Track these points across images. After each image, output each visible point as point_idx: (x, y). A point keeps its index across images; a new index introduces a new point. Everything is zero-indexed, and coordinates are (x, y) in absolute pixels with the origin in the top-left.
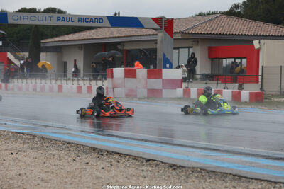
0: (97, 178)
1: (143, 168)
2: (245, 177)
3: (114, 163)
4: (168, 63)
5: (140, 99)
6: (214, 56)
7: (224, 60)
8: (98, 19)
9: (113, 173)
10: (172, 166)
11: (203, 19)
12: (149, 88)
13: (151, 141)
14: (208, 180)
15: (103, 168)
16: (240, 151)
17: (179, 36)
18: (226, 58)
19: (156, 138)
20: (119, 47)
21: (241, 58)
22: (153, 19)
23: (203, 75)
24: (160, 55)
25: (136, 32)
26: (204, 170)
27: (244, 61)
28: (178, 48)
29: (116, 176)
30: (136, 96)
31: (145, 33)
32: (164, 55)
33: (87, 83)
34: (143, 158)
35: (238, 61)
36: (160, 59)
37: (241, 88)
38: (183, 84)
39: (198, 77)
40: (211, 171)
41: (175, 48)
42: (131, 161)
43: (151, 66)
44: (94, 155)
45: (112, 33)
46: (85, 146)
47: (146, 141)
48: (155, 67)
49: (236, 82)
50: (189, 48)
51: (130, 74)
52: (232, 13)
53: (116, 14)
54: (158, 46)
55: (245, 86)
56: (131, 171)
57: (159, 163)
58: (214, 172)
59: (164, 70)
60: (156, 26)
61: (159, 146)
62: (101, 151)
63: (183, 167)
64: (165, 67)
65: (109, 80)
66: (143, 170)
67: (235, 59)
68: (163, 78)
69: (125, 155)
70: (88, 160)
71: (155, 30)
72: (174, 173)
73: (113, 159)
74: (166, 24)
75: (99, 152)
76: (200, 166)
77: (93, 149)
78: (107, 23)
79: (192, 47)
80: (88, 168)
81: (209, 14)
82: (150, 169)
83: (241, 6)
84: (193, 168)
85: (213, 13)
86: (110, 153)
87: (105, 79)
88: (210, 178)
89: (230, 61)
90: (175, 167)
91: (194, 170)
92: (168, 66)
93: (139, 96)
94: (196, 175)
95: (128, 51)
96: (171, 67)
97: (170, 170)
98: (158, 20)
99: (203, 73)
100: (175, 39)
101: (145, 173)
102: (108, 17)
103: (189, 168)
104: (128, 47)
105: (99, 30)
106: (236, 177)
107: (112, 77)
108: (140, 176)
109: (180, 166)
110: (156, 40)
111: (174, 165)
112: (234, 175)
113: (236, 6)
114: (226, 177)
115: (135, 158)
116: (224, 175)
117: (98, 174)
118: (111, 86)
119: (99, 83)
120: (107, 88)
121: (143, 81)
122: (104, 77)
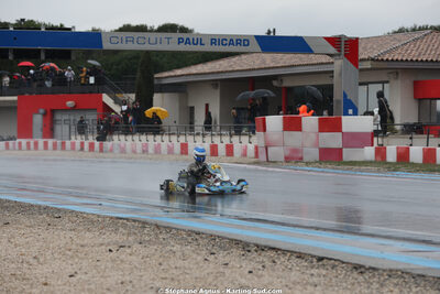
1: (313, 271)
3: (268, 263)
4: (350, 107)
5: (307, 164)
6: (422, 95)
7: (438, 102)
8: (242, 41)
9: (266, 279)
10: (357, 267)
11: (405, 38)
12: (321, 146)
13: (325, 230)
14: (414, 289)
15: (250, 272)
17: (368, 65)
19: (332, 223)
20: (275, 83)
22: (326, 38)
23: (405, 125)
24: (338, 96)
25: (300, 59)
26: (407, 273)
28: (366, 84)
30: (301, 158)
31: (315, 61)
32: (345, 96)
33: (226, 140)
34: (313, 256)
36: (338, 102)
38: (375, 139)
39: (398, 128)
40: (419, 275)
41: (361, 84)
42: (294, 260)
43: (325, 113)
44: (237, 252)
45: (264, 62)
46: (223, 238)
47: (317, 229)
48: (331, 113)
50: (383, 83)
53: (269, 32)
54: (335, 81)
56: (295, 276)
57: (337, 263)
59: (344, 118)
60: (332, 50)
62: (248, 244)
63: (375, 269)
64: (346, 114)
65: (259, 134)
66: (312, 275)
68: (344, 130)
69: (285, 252)
70: (226, 260)
71: (330, 55)
72: (361, 278)
73: (265, 257)
74: (347, 47)
75: (245, 247)
76: (400, 267)
77: (236, 242)
78: (255, 46)
79: (387, 82)
80: (227, 271)
81: (414, 30)
82: (324, 272)
84: (391, 270)
85: (420, 29)
86: (261, 248)
88: (418, 285)
90: (363, 270)
91: (391, 273)
92: (350, 111)
93: (306, 159)
94: (395, 281)
95: (289, 90)
96: (355, 113)
97: (355, 274)
98: (335, 41)
99: (406, 121)
100: (361, 70)
101: (315, 280)
102: (256, 37)
103: (384, 270)
104: (287, 83)
105: (244, 57)
107: (265, 130)
108: (308, 283)
109: (370, 268)
110: (332, 72)
111: (361, 266)
115: (300, 256)
117: (243, 281)
118: (262, 144)
119: (245, 139)
120: (256, 148)
121: (313, 136)
122: (253, 131)
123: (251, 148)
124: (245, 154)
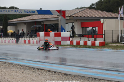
0: (33, 80)
1: (53, 76)
2: (97, 79)
3: (40, 74)
4: (63, 30)
6: (83, 26)
7: (88, 28)
8: (33, 11)
9: (40, 78)
10: (66, 74)
11: (78, 10)
12: (55, 41)
13: (56, 64)
14: (82, 80)
15: (35, 76)
16: (95, 67)
17: (68, 18)
18: (89, 27)
19: (58, 62)
20: (42, 23)
21: (95, 27)
22: (56, 11)
23: (79, 35)
24: (60, 26)
25: (49, 16)
26: (80, 76)
27: (97, 28)
28: (68, 23)
29: (41, 79)
31: (53, 17)
32: (62, 26)
33: (28, 39)
34: (53, 71)
35: (94, 28)
36: (60, 28)
37: (95, 40)
38: (70, 39)
39: (77, 35)
40: (83, 76)
41: (66, 23)
42: (48, 73)
43: (56, 31)
44: (32, 70)
45: (39, 17)
46: (28, 66)
47: (54, 64)
48: (58, 32)
49: (93, 38)
50: (72, 23)
51: (47, 35)
52: (91, 8)
53: (40, 9)
54: (59, 22)
55: (97, 39)
56: (48, 77)
57: (60, 73)
58: (84, 77)
59: (62, 33)
60: (58, 14)
61: (60, 66)
62: (35, 68)
63: (70, 75)
64: (62, 32)
65: (38, 37)
66: (53, 77)
67: (93, 27)
69: (45, 70)
70: (29, 73)
71: (58, 15)
72: (67, 77)
73: (40, 72)
74: (62, 13)
75: (34, 69)
76: (78, 74)
77: (31, 68)
78: (36, 13)
79: (74, 23)
80: (29, 76)
81: (81, 8)
82: (56, 76)
83: (95, 5)
84: (75, 75)
85: (83, 8)
86: (38, 69)
87: (36, 37)
88: (82, 79)
89: (91, 28)
90: (67, 75)
91: (75, 76)
92: (63, 31)
94: (76, 78)
95: (46, 25)
96: (65, 31)
97: (65, 76)
98: (59, 11)
99: (79, 34)
100: (66, 19)
101: (54, 78)
102: (37, 10)
103: (73, 75)
104: (46, 23)
105: (33, 16)
106: (94, 79)
107: (39, 36)
108: (52, 79)
109: (69, 75)
110: (58, 20)
111: (67, 74)
112: (93, 78)
113: (93, 5)
114: (89, 79)
115: (49, 71)
116: (88, 78)
117: (34, 79)
118: (38, 40)
119: (34, 39)
120: (37, 41)
121: (53, 38)
122: (36, 36)
123: (35, 41)
124: (34, 43)
